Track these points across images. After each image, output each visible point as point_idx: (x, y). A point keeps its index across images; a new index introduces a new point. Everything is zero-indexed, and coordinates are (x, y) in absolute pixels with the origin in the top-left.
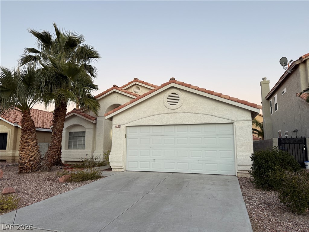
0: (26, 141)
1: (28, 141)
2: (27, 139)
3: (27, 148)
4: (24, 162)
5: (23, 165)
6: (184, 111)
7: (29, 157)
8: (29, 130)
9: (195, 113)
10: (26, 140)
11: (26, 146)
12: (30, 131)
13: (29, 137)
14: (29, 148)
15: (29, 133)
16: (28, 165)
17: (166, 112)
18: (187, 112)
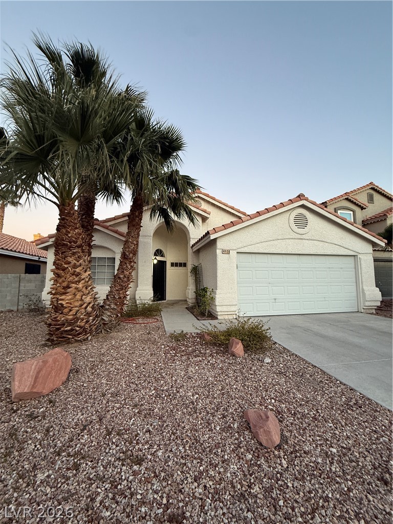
0: (75, 271)
1: (78, 270)
2: (75, 266)
3: (76, 285)
4: (71, 317)
5: (70, 325)
6: (313, 238)
7: (82, 307)
8: (79, 247)
9: (323, 241)
10: (74, 268)
11: (73, 283)
12: (80, 250)
13: (78, 261)
14: (80, 285)
15: (79, 253)
16: (83, 324)
17: (292, 237)
18: (315, 239)
